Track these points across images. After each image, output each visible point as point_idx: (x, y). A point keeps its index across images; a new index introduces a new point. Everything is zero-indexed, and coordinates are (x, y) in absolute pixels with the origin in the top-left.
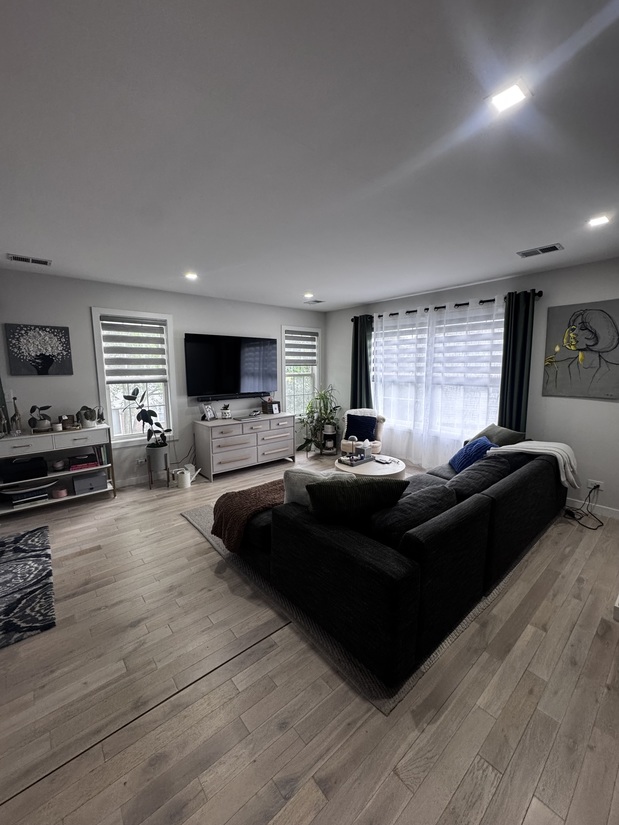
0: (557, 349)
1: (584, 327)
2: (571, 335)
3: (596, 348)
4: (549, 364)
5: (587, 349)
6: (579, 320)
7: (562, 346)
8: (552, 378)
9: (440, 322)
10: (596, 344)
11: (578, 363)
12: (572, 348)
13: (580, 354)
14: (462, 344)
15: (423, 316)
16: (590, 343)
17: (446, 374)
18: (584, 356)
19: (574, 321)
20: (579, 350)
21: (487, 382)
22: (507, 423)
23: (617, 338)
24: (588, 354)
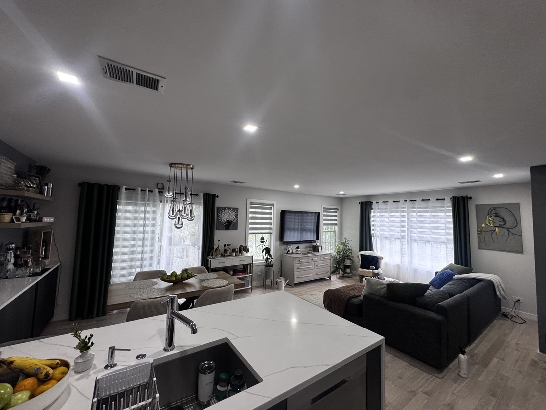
0: (484, 225)
1: (497, 215)
2: (490, 219)
3: (505, 226)
4: (480, 233)
5: (500, 226)
6: (494, 212)
7: (486, 224)
8: (483, 240)
9: (414, 208)
10: (505, 224)
11: (496, 233)
12: (492, 225)
13: (497, 229)
14: (428, 219)
15: (404, 204)
16: (502, 223)
17: (419, 235)
18: (499, 229)
19: (491, 212)
20: (496, 227)
21: (445, 240)
22: (460, 262)
23: (515, 223)
24: (501, 229)
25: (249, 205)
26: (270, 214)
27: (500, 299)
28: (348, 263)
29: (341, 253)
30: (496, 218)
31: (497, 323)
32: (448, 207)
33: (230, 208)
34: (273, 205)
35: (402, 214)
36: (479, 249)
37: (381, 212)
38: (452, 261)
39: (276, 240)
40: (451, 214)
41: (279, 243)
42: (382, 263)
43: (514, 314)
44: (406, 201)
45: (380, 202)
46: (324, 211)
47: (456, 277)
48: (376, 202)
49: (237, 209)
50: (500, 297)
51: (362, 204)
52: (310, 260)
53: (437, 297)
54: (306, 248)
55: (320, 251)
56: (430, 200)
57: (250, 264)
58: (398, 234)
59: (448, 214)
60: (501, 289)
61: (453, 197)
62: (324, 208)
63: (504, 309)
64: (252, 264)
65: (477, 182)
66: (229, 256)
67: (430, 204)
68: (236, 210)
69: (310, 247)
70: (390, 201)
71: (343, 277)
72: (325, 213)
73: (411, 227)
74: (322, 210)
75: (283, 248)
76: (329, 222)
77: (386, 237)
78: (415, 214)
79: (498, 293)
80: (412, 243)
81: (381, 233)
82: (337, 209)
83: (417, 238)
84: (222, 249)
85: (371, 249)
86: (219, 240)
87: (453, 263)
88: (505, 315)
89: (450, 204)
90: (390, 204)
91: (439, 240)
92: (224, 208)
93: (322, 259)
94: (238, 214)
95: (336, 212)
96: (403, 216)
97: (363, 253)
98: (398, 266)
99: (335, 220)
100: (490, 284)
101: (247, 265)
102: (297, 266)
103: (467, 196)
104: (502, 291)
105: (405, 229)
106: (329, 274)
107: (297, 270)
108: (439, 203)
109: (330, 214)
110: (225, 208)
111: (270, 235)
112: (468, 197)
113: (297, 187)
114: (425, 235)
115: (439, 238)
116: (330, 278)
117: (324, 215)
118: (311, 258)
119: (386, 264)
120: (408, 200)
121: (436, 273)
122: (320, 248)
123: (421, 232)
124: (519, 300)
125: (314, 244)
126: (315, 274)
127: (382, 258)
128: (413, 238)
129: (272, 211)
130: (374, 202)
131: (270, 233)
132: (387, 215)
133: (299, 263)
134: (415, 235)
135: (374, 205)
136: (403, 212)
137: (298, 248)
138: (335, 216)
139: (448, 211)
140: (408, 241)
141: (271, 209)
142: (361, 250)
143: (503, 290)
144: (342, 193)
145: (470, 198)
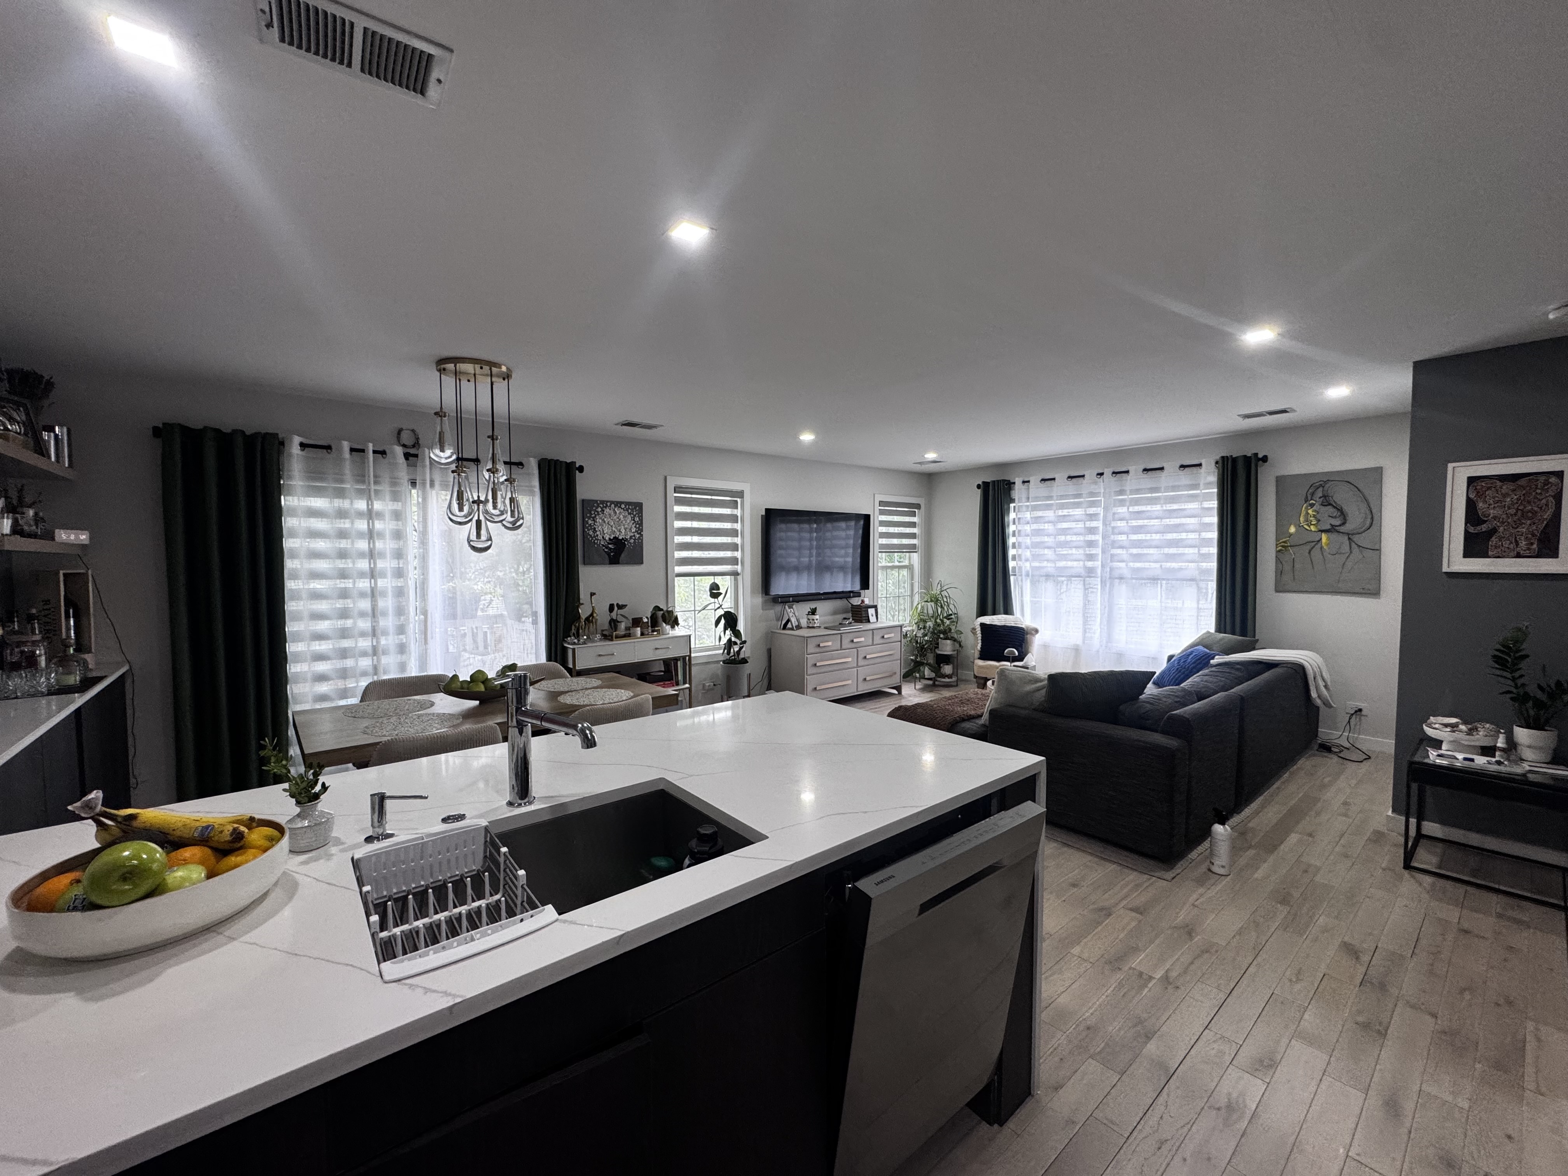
0: (1292, 529)
1: (1327, 501)
2: (1310, 511)
3: (1342, 529)
4: (1282, 549)
5: (1332, 530)
6: (1319, 493)
7: (1299, 526)
8: (1287, 567)
9: (1121, 492)
10: (1344, 524)
11: (1322, 548)
12: (1313, 528)
13: (1324, 537)
14: (1155, 522)
15: (1095, 483)
16: (1337, 522)
17: (1131, 564)
18: (1328, 539)
19: (1313, 494)
20: (1322, 531)
21: (1196, 574)
22: (1228, 628)
23: (1370, 517)
24: (1334, 536)
25: (672, 495)
26: (733, 519)
27: (1318, 708)
28: (947, 648)
29: (930, 624)
30: (1323, 509)
31: (1304, 763)
32: (1208, 485)
33: (618, 504)
34: (741, 494)
35: (1091, 511)
36: (1277, 591)
37: (1035, 508)
38: (1209, 624)
39: (753, 592)
40: (1214, 504)
41: (759, 600)
42: (1037, 643)
43: (1347, 745)
44: (1101, 474)
45: (1034, 480)
46: (882, 512)
47: (1217, 660)
48: (1024, 482)
49: (640, 505)
50: (1318, 702)
51: (985, 487)
52: (846, 643)
53: (1170, 701)
54: (835, 613)
55: (872, 619)
56: (1162, 469)
57: (684, 658)
58: (1077, 566)
59: (1206, 505)
60: (1321, 684)
61: (1223, 457)
62: (881, 503)
63: (1326, 733)
64: (690, 656)
65: (1284, 411)
66: (624, 636)
67: (1163, 479)
68: (636, 509)
69: (846, 612)
70: (1061, 476)
71: (934, 685)
72: (883, 518)
73: (1114, 545)
74: (878, 508)
75: (771, 613)
76: (895, 541)
77: (1048, 576)
78: (1124, 509)
79: (1314, 694)
80: (1112, 585)
81: (1036, 564)
82: (918, 506)
83: (1126, 573)
84: (603, 618)
85: (1008, 610)
86: (592, 594)
87: (1213, 630)
88: (1326, 748)
89: (1213, 478)
90: (1062, 486)
91: (1180, 575)
92: (602, 502)
93: (877, 640)
94: (641, 520)
95: (913, 514)
96: (1092, 517)
97: (987, 620)
98: (1077, 650)
99: (913, 536)
100: (1298, 671)
101: (676, 660)
102: (811, 660)
103: (1256, 454)
104: (1323, 689)
105: (1098, 551)
106: (896, 680)
107: (815, 670)
108: (1185, 478)
109: (896, 518)
110: (605, 504)
111: (736, 580)
112: (1260, 456)
113: (807, 437)
114: (1147, 565)
115: (1180, 569)
116: (898, 689)
117: (883, 523)
118: (850, 636)
119: (1045, 646)
120: (1108, 472)
121: (1170, 658)
122: (871, 611)
123: (1137, 557)
124: (1360, 710)
125: (856, 601)
126: (861, 679)
127: (1037, 631)
128: (1116, 574)
129: (738, 512)
130: (1018, 481)
131: (735, 574)
132: (1050, 514)
133: (818, 650)
134: (1123, 565)
135: (1018, 491)
136: (1093, 504)
137: (813, 612)
138: (913, 525)
139: (1206, 497)
140: (1103, 582)
141: (734, 505)
142: (982, 612)
143: (1326, 687)
144: (931, 456)
145: (1265, 459)
